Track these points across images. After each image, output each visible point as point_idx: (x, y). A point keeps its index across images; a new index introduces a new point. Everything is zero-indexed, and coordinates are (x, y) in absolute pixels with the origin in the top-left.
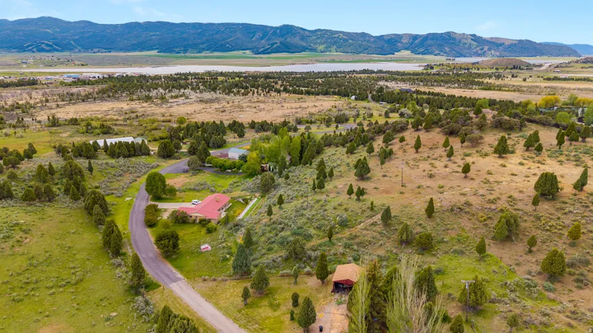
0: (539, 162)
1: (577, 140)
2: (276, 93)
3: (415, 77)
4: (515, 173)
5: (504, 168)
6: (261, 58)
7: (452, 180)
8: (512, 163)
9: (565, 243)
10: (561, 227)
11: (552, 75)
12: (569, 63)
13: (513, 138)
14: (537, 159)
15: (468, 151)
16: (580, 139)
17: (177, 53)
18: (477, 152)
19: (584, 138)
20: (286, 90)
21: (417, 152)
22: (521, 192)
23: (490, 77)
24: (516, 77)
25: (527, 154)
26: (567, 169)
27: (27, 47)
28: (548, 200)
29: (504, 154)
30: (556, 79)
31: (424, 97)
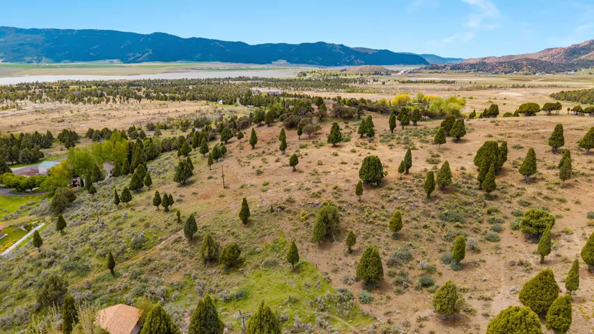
0: (371, 148)
1: (408, 124)
2: (135, 101)
3: (288, 83)
4: (345, 161)
5: (336, 157)
6: (131, 66)
7: (280, 175)
8: (344, 152)
9: (388, 236)
10: (384, 218)
11: (406, 79)
12: (420, 69)
13: (351, 127)
14: (369, 144)
15: (304, 143)
16: (411, 123)
17: (28, 62)
18: (313, 143)
19: (415, 122)
20: (148, 96)
21: (253, 148)
22: (347, 181)
23: (355, 81)
24: (377, 81)
25: (361, 141)
26: (396, 153)
28: (374, 187)
29: (338, 142)
30: (409, 82)
31: (291, 99)
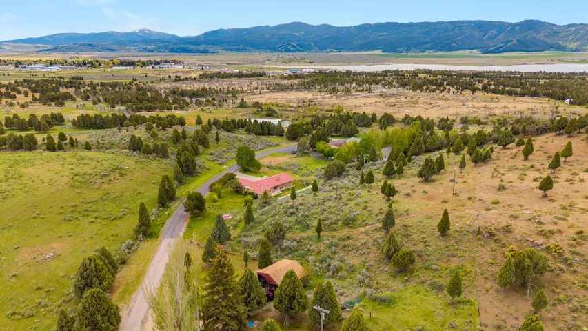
2: (469, 92)
6: (489, 57)
7: (522, 197)
17: (399, 52)
20: (485, 89)
21: (525, 160)
27: (278, 48)
